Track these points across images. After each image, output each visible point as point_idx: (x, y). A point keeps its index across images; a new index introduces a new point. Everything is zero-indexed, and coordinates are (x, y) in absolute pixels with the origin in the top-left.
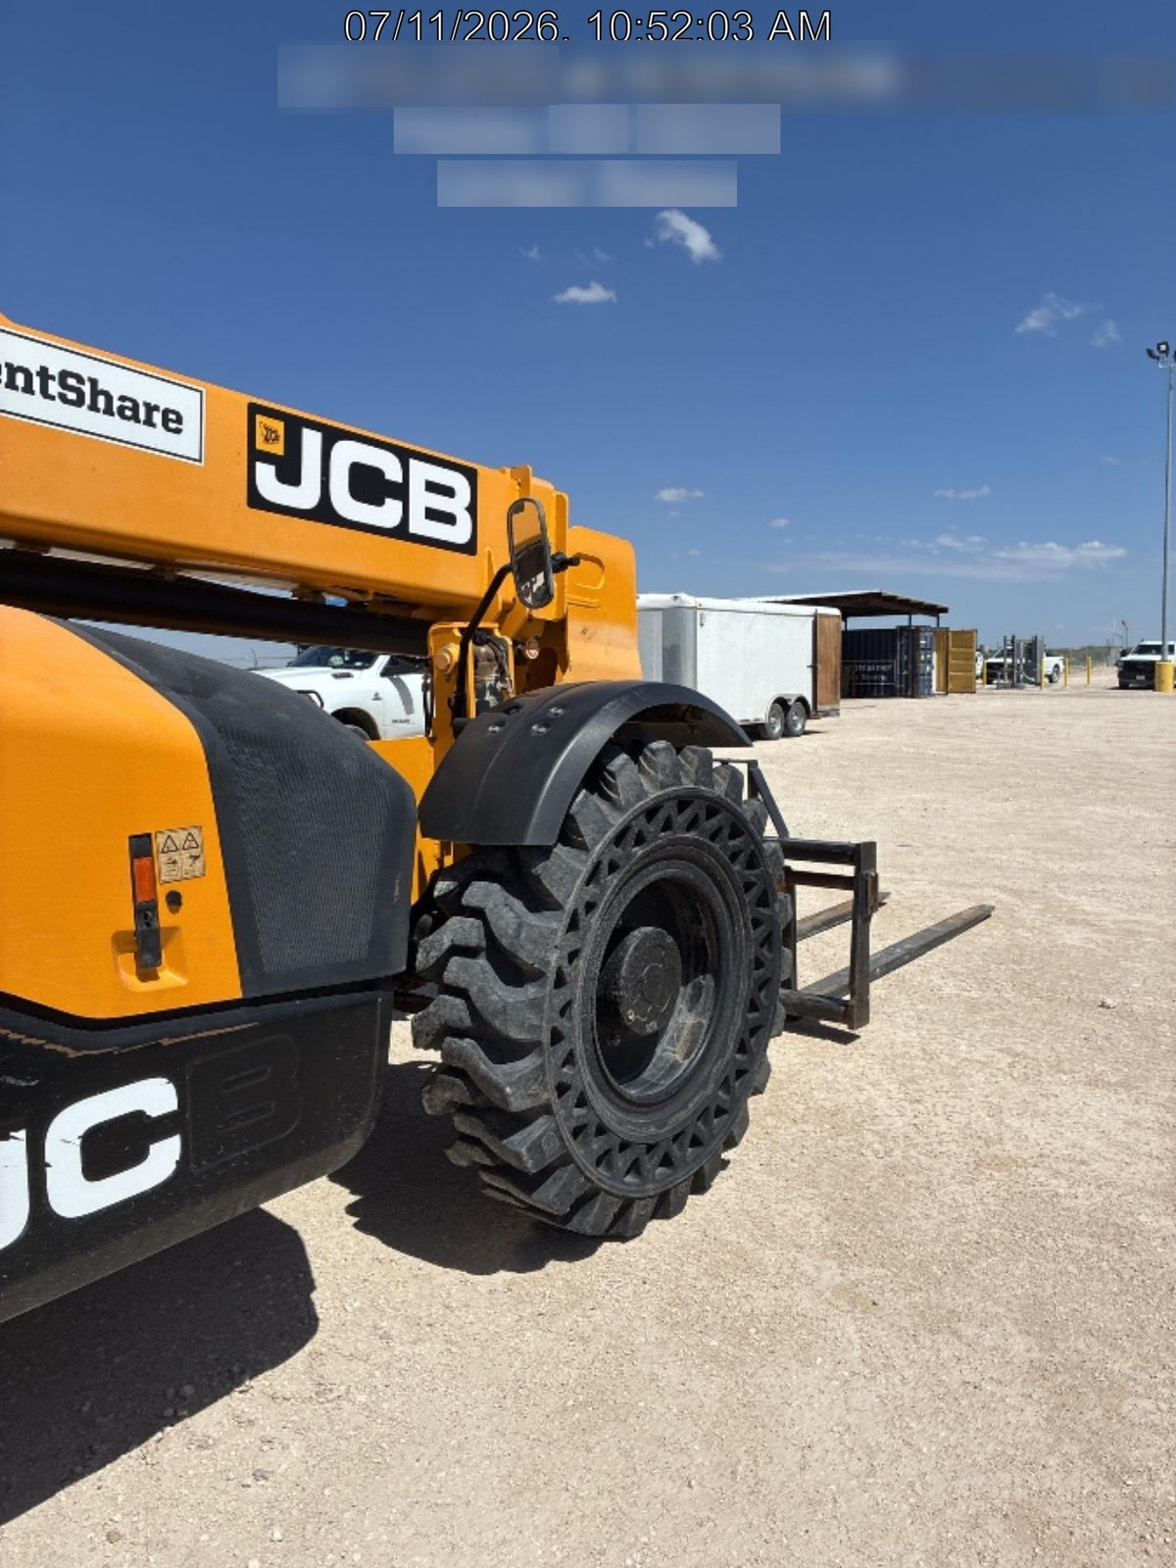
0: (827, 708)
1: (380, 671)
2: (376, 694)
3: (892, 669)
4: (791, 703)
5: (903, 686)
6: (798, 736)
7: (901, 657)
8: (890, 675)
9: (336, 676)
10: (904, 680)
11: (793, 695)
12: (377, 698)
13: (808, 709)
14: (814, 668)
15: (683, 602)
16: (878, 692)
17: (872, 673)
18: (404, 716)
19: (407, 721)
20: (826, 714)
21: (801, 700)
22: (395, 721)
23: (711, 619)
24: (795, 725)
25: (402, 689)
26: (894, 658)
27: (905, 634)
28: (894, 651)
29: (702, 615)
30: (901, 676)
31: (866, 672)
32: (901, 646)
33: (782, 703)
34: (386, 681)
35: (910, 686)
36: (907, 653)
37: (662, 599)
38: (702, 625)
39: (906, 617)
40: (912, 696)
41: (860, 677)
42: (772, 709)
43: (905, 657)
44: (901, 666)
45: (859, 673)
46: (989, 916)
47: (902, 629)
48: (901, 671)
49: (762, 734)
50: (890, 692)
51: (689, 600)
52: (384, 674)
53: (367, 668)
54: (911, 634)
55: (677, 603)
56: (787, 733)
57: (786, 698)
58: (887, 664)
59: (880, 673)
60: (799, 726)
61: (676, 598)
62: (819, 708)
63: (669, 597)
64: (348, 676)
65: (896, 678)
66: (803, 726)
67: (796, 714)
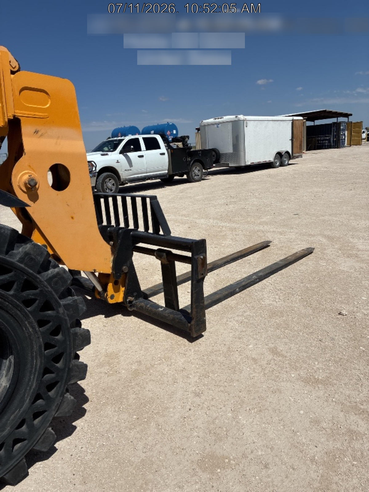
0: (297, 155)
1: (119, 152)
2: (118, 161)
3: (330, 138)
4: (283, 154)
5: (334, 144)
6: (286, 166)
7: (334, 133)
8: (329, 140)
9: (102, 155)
10: (334, 143)
11: (284, 151)
12: (118, 162)
13: (289, 156)
14: (292, 140)
15: (239, 118)
16: (325, 147)
17: (323, 140)
18: (129, 168)
19: (130, 170)
20: (297, 157)
21: (287, 152)
22: (126, 170)
23: (250, 124)
24: (285, 162)
25: (128, 158)
26: (331, 134)
27: (336, 125)
28: (331, 131)
29: (246, 123)
30: (333, 141)
31: (321, 140)
32: (334, 129)
33: (279, 154)
34: (121, 155)
35: (337, 144)
36: (336, 132)
37: (232, 117)
38: (246, 127)
39: (336, 118)
40: (338, 148)
41: (319, 142)
42: (275, 157)
43: (335, 133)
44: (333, 137)
45: (318, 140)
46: (312, 253)
47: (334, 123)
48: (333, 139)
49: (272, 166)
50: (329, 147)
51: (241, 117)
52: (121, 153)
53: (114, 151)
54: (337, 125)
55: (236, 119)
56: (282, 165)
57: (281, 152)
58: (328, 136)
59: (326, 140)
60: (286, 162)
61: (236, 117)
62: (294, 155)
63: (234, 117)
64: (107, 154)
65: (332, 142)
66: (288, 162)
67: (285, 158)
